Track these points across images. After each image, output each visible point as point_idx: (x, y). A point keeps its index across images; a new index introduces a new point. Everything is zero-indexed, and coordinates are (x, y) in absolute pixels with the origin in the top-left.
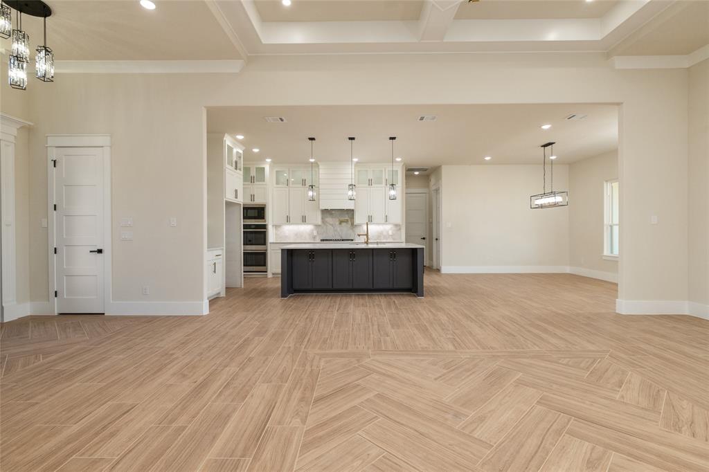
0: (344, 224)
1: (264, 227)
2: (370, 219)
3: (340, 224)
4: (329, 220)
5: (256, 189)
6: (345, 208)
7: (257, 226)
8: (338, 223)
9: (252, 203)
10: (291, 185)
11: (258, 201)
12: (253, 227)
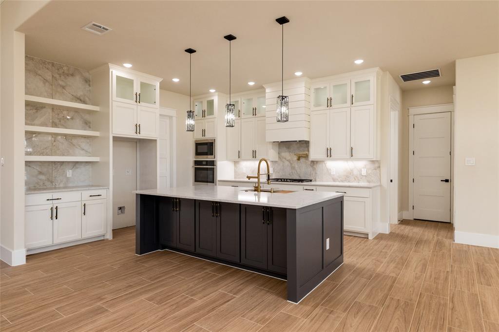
0: (302, 160)
1: (212, 163)
2: (329, 153)
3: (299, 159)
4: (286, 154)
5: (206, 123)
6: (298, 139)
7: (208, 163)
8: (295, 158)
9: (204, 138)
10: (243, 116)
11: (209, 136)
12: (204, 163)
